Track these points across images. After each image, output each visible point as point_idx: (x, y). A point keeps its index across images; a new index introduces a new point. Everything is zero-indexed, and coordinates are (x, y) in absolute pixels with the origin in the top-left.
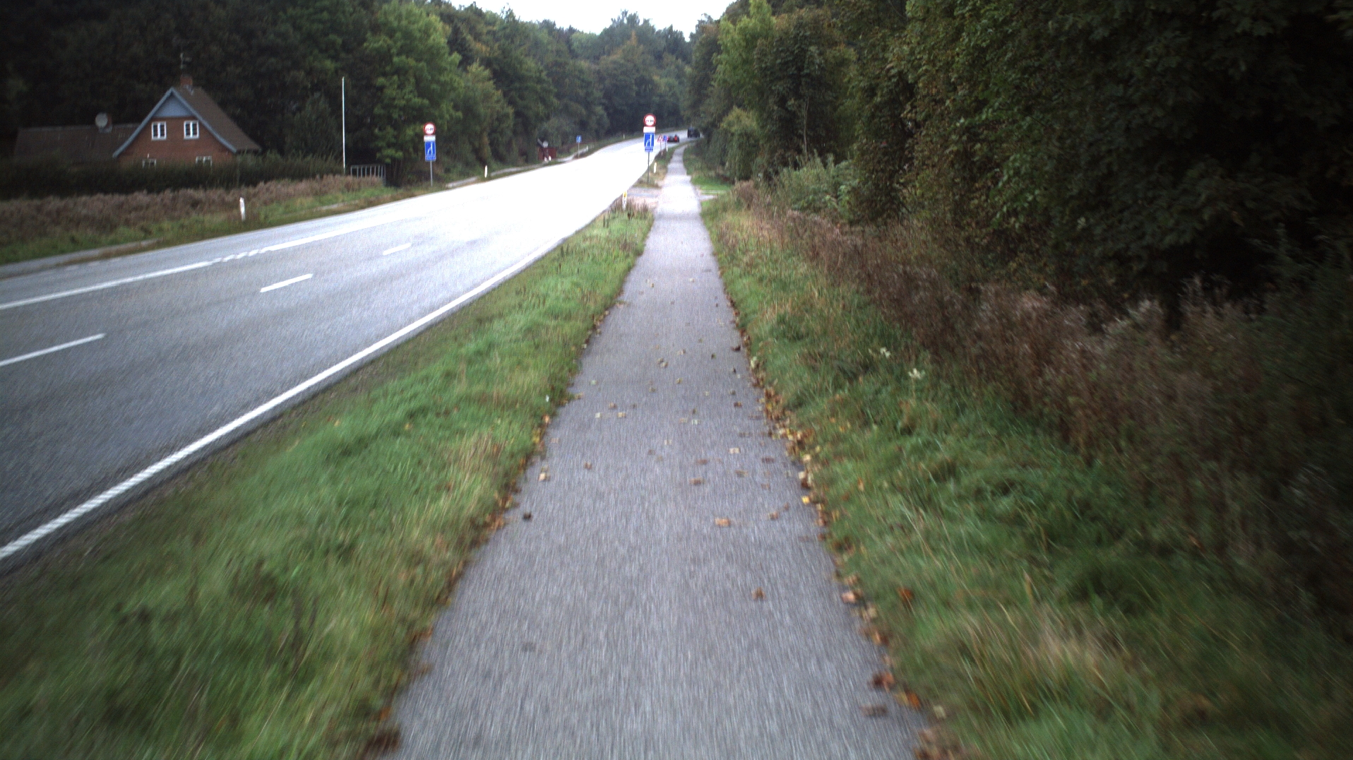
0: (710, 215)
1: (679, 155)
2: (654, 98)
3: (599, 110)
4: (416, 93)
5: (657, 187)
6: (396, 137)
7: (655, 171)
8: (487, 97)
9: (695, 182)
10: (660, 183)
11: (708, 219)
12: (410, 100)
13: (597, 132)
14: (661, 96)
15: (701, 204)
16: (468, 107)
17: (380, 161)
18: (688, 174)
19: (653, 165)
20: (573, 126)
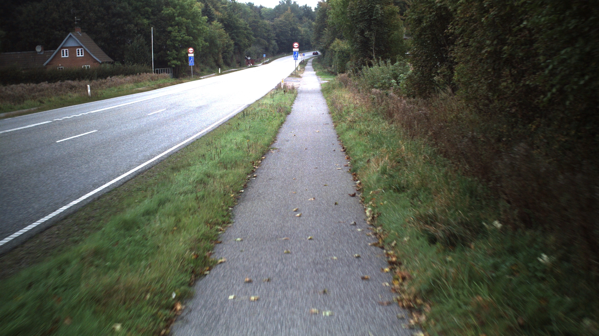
0: (326, 91)
1: (310, 62)
2: (299, 37)
3: (274, 42)
4: (187, 35)
5: (300, 77)
6: (177, 55)
7: (299, 70)
8: (221, 36)
9: (317, 74)
10: (301, 75)
11: (325, 92)
12: (183, 37)
13: (273, 52)
14: (302, 36)
15: (321, 85)
16: (211, 41)
17: (170, 66)
18: (314, 71)
19: (298, 67)
20: (262, 50)
